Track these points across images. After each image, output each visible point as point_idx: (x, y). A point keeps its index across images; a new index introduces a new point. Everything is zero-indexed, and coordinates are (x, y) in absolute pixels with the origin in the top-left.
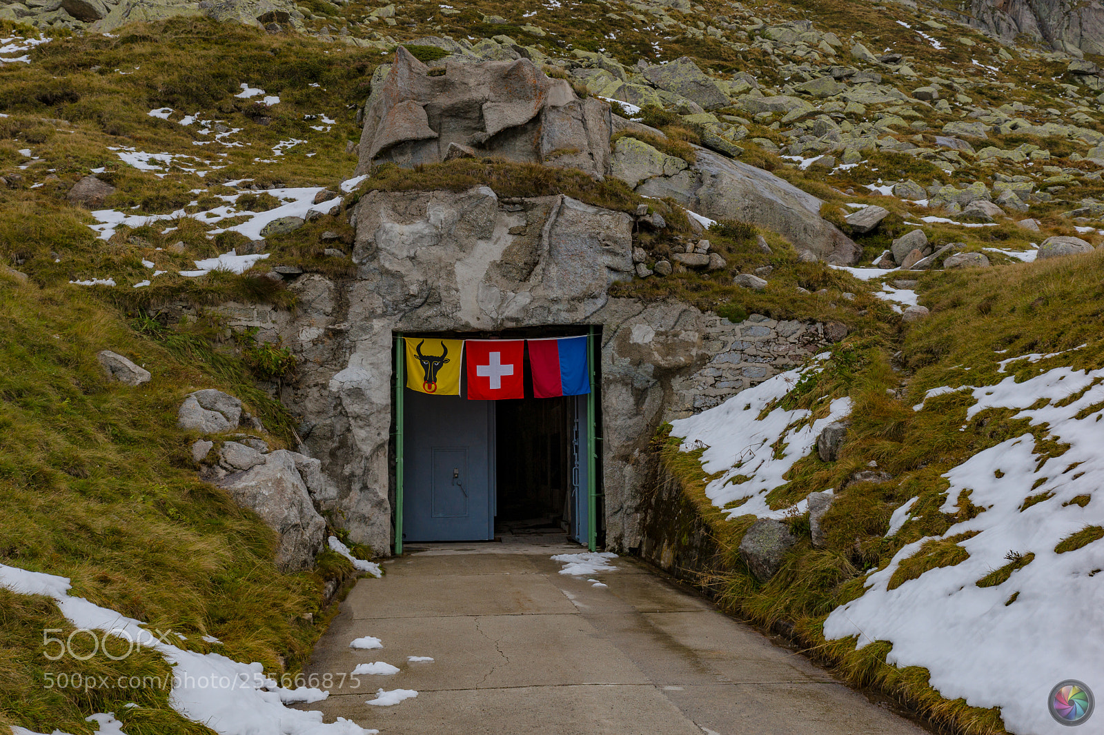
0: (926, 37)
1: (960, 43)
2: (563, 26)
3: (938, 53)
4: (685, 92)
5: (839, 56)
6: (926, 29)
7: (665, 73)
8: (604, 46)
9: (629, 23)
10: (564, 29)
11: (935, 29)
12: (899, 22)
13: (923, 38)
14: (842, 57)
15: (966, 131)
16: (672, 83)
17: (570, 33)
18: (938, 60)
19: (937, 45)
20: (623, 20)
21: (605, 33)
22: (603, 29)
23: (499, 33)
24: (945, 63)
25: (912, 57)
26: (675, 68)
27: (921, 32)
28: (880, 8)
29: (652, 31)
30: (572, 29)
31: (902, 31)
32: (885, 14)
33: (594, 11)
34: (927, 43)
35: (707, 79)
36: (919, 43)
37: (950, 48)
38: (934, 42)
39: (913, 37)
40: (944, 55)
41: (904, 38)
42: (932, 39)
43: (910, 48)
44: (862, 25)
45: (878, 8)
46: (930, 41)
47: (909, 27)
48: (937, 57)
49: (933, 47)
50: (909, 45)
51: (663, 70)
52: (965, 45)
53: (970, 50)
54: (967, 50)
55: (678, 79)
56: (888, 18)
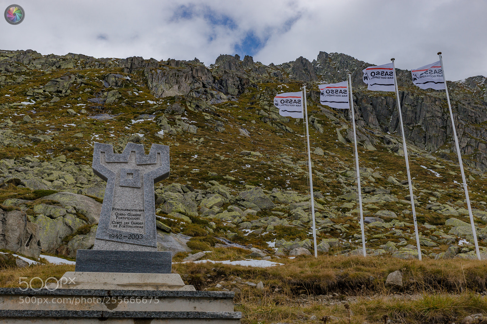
0: (433, 172)
1: (449, 174)
2: (247, 175)
3: (437, 178)
4: (256, 202)
5: (377, 182)
6: (434, 168)
7: (248, 194)
8: (262, 183)
9: (278, 173)
10: (246, 177)
11: (439, 168)
12: (422, 166)
13: (431, 173)
14: (378, 183)
15: (385, 214)
16: (250, 198)
17: (249, 178)
18: (436, 182)
19: (438, 175)
20: (275, 172)
21: (265, 177)
22: (265, 176)
23: (212, 180)
24: (440, 183)
25: (424, 181)
26: (253, 192)
27: (431, 170)
28: (413, 160)
29: (290, 175)
30: (250, 176)
31: (422, 170)
32: (415, 163)
33: (264, 168)
34: (433, 175)
35: (265, 196)
36: (429, 175)
37: (444, 176)
38: (436, 174)
39: (426, 172)
40: (440, 179)
41: (422, 173)
42: (436, 173)
43: (424, 177)
44: (403, 168)
45: (412, 161)
46: (434, 174)
47: (426, 168)
48: (436, 181)
49: (435, 176)
50: (424, 176)
51: (248, 193)
52: (452, 175)
53: (454, 177)
54: (452, 177)
55: (253, 197)
56: (416, 164)
